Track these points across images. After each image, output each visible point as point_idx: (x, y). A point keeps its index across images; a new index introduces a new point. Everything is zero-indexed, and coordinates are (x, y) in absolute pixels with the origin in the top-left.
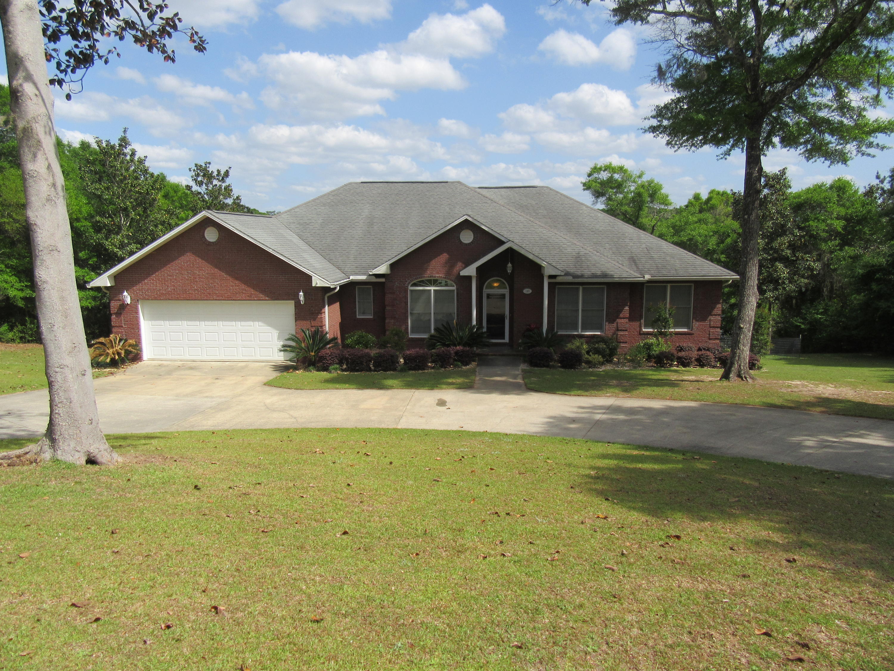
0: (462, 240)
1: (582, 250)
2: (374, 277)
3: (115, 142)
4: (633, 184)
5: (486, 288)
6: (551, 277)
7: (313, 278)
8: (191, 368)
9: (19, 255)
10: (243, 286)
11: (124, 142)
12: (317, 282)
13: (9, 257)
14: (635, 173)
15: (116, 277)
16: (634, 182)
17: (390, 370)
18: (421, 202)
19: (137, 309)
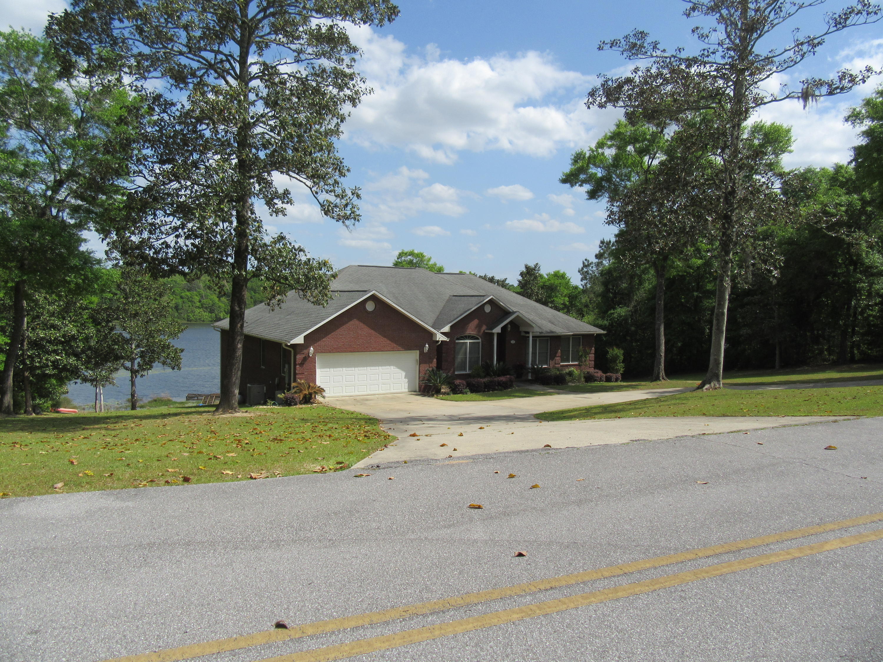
0: (486, 312)
10: (389, 342)
12: (440, 337)
19: (316, 359)
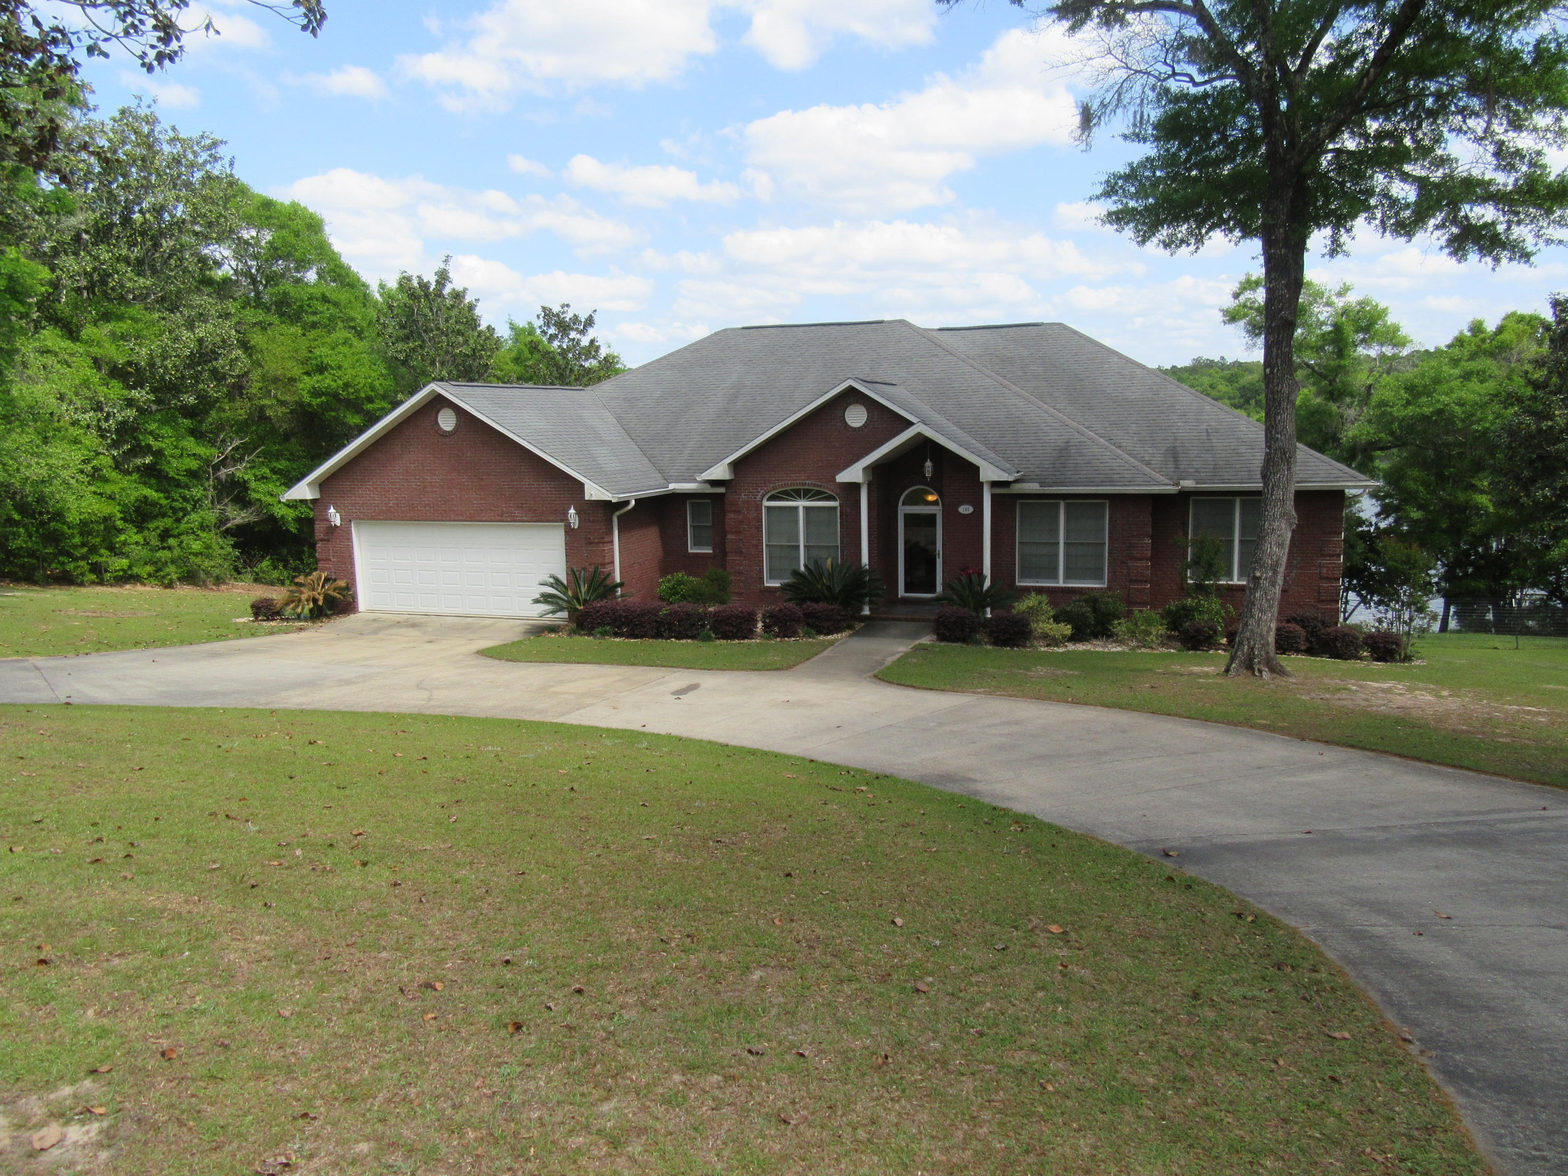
0: (849, 423)
1: (1077, 435)
2: (708, 486)
3: (431, 278)
4: (1326, 309)
5: (904, 504)
6: (995, 484)
7: (586, 487)
8: (413, 626)
9: (291, 454)
10: (491, 500)
11: (443, 277)
12: (594, 492)
13: (278, 456)
14: (1328, 288)
15: (324, 484)
16: (1328, 304)
17: (688, 637)
18: (827, 357)
19: (350, 533)
